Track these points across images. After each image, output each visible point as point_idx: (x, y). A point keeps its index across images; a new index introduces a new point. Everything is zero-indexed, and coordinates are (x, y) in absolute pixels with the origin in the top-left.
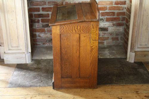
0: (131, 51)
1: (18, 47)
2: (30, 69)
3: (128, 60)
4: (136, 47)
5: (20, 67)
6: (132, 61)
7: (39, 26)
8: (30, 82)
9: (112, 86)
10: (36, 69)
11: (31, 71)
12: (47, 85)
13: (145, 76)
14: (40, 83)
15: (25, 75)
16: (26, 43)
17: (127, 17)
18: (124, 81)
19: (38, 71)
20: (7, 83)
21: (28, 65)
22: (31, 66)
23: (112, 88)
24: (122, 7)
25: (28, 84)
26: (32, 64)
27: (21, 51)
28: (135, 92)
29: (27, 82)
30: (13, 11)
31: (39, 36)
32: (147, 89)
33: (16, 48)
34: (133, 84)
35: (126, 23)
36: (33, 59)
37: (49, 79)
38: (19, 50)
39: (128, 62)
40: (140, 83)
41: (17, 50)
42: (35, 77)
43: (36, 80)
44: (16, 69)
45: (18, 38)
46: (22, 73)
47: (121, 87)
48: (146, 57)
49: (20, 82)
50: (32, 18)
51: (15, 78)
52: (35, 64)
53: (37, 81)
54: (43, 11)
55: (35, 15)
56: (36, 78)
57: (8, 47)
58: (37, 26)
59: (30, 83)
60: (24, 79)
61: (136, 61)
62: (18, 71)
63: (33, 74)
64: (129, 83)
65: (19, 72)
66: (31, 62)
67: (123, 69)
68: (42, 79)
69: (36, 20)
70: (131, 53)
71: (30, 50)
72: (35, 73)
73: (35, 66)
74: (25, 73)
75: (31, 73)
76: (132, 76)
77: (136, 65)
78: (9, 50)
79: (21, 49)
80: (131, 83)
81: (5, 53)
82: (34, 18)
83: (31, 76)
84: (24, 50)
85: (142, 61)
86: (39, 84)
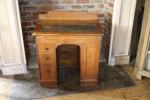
0: (111, 57)
1: (14, 60)
2: (27, 79)
3: (109, 64)
4: (116, 53)
5: (18, 78)
6: (113, 65)
7: (31, 38)
8: (29, 94)
9: (102, 92)
10: (32, 79)
11: (28, 82)
12: (44, 96)
13: (126, 78)
14: (38, 94)
15: (23, 86)
16: (21, 56)
17: (105, 27)
18: (110, 85)
19: (34, 81)
20: (8, 97)
21: (25, 75)
22: (27, 76)
23: (103, 94)
24: (100, 19)
25: (26, 97)
26: (27, 74)
27: (17, 64)
28: (122, 97)
29: (26, 94)
30: (8, 29)
31: (32, 46)
32: (131, 92)
33: (13, 61)
34: (119, 88)
35: (104, 32)
36: (28, 68)
37: (46, 90)
38: (15, 62)
39: (109, 65)
40: (125, 87)
41: (14, 62)
42: (32, 89)
43: (34, 91)
44: (14, 80)
45: (14, 52)
46: (20, 84)
47: (110, 92)
48: (123, 61)
49: (19, 95)
50: (24, 32)
51: (14, 91)
52: (31, 73)
53: (35, 93)
54: (34, 25)
55: (27, 28)
56: (34, 89)
57: (5, 61)
58: (29, 38)
59: (29, 96)
60: (23, 91)
61: (116, 64)
62: (16, 82)
63: (30, 85)
64: (115, 88)
65: (17, 84)
66: (27, 71)
67: (107, 73)
68: (39, 90)
69: (29, 33)
70: (112, 58)
71: (25, 62)
72: (32, 84)
73: (31, 76)
74: (23, 85)
75: (28, 84)
76: (116, 80)
77: (117, 68)
78: (6, 63)
79: (17, 62)
80: (117, 88)
81: (2, 66)
82: (26, 31)
83: (28, 87)
84: (20, 62)
85: (121, 64)
86: (37, 96)
